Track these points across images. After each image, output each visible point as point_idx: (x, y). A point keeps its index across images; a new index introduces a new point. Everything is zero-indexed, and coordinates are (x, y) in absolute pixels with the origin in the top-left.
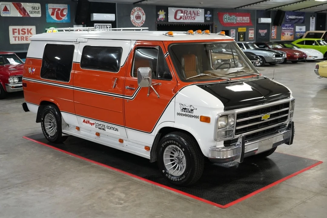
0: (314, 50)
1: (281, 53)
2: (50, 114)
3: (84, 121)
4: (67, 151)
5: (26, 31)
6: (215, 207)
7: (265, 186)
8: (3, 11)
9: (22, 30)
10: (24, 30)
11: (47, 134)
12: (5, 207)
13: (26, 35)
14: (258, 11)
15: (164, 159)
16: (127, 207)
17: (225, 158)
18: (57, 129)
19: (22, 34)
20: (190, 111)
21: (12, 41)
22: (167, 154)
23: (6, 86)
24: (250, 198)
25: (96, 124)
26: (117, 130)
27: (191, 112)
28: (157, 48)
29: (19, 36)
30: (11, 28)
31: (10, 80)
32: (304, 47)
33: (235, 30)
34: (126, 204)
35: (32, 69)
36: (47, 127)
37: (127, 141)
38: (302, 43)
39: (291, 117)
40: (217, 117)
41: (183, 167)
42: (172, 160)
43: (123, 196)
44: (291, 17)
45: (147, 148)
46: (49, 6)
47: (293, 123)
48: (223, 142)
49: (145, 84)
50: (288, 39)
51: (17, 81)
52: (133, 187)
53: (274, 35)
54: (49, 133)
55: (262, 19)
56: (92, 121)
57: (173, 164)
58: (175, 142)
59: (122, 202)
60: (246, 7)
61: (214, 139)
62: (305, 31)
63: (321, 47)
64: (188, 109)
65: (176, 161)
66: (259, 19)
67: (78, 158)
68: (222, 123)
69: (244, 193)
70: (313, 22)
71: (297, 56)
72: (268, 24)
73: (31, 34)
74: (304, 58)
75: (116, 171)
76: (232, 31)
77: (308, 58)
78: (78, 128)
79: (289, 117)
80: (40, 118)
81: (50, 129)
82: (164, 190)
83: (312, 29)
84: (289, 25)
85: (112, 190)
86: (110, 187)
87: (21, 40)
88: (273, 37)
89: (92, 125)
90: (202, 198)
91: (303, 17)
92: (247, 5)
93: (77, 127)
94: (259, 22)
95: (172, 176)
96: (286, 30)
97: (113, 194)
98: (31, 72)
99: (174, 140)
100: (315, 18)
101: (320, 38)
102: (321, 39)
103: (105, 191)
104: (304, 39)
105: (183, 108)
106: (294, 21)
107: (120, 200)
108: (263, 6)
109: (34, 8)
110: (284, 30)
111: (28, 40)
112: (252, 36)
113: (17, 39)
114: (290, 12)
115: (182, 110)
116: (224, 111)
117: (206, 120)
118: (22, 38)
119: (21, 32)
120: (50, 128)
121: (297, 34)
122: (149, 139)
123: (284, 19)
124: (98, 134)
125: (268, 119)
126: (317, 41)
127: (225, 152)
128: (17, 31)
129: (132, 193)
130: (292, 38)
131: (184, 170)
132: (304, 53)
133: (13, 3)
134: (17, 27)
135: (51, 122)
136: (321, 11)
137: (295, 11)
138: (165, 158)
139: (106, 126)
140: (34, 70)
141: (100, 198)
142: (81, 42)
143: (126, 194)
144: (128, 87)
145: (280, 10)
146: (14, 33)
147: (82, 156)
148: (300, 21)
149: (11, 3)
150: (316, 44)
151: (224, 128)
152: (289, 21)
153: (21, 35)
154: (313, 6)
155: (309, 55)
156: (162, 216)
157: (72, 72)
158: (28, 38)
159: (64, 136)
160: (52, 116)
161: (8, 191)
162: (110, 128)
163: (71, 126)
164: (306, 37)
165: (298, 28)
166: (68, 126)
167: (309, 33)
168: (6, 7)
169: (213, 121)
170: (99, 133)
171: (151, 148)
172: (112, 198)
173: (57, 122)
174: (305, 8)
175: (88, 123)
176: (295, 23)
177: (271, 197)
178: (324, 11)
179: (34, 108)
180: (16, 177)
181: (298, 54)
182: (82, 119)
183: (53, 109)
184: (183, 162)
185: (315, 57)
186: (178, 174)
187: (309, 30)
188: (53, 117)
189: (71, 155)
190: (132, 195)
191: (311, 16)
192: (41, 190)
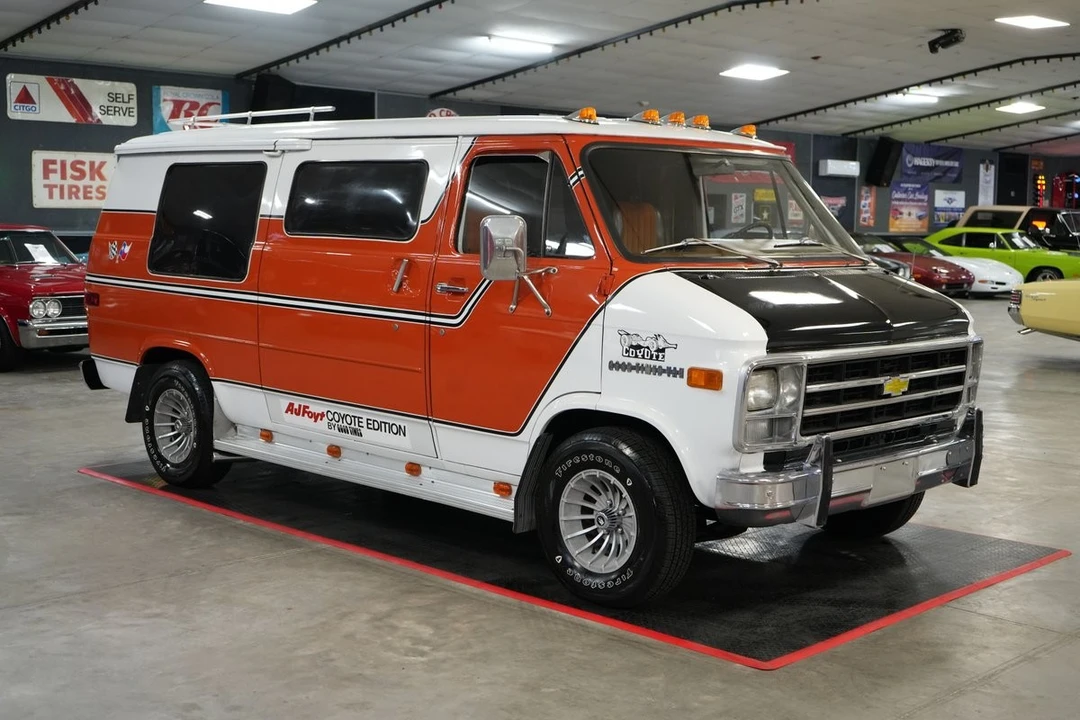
0: (996, 262)
1: (894, 266)
2: (175, 392)
3: (290, 408)
4: (228, 508)
5: (86, 168)
6: (738, 667)
7: (893, 612)
8: (16, 102)
9: (74, 166)
10: (78, 166)
11: (160, 457)
12: (30, 657)
13: (86, 181)
14: (817, 137)
15: (562, 518)
16: (444, 661)
17: (767, 507)
18: (197, 439)
19: (73, 177)
20: (655, 353)
21: (41, 199)
22: (570, 501)
23: (20, 328)
24: (847, 644)
25: (331, 416)
26: (401, 431)
27: (657, 357)
28: (545, 156)
29: (63, 182)
30: (38, 157)
31: (33, 308)
32: (962, 254)
33: (745, 195)
34: (440, 655)
35: (119, 247)
36: (163, 435)
37: (432, 470)
38: (955, 241)
39: (969, 401)
40: (744, 370)
41: (626, 543)
42: (586, 524)
43: (426, 632)
44: (919, 162)
45: (502, 489)
46: (162, 92)
47: (980, 413)
48: (760, 457)
49: (503, 269)
50: (911, 230)
51: (57, 311)
52: (456, 610)
53: (866, 215)
54: (168, 456)
55: (830, 162)
56: (316, 407)
57: (590, 536)
58: (599, 459)
59: (426, 648)
60: (782, 122)
61: (734, 446)
62: (963, 206)
63: (1015, 254)
64: (648, 348)
65: (601, 522)
66: (821, 162)
67: (267, 528)
68: (760, 393)
69: (829, 629)
70: (988, 179)
71: (944, 276)
72: (848, 180)
73: (102, 178)
74: (965, 285)
75: (395, 564)
76: (736, 198)
77: (977, 287)
78: (268, 435)
79: (964, 396)
80: (139, 408)
81: (171, 441)
82: (560, 618)
83: (986, 200)
84: (913, 186)
85: (389, 615)
86: (382, 607)
87: (70, 198)
88: (864, 220)
89: (315, 421)
90: (692, 640)
91: (956, 164)
92: (785, 117)
93: (265, 430)
94: (822, 173)
95: (587, 573)
96: (904, 200)
97: (394, 628)
98: (115, 259)
99: (596, 453)
100: (993, 167)
101: (1012, 226)
102: (1016, 233)
103: (365, 617)
104: (959, 229)
105: (632, 346)
106: (929, 176)
107: (418, 644)
108: (837, 121)
109: (114, 97)
110: (900, 200)
111: (91, 198)
112: (796, 215)
113: (56, 192)
114: (917, 144)
115: (627, 351)
116: (765, 354)
117: (711, 380)
118: (74, 190)
119: (69, 172)
120: (172, 439)
121: (938, 216)
122: (511, 455)
123: (898, 167)
124: (335, 451)
125: (904, 393)
126: (1003, 235)
127: (770, 487)
128: (58, 167)
129: (457, 625)
130: (922, 227)
131: (629, 552)
132: (963, 269)
133: (48, 79)
134: (58, 156)
135: (176, 419)
136: (1014, 146)
137: (932, 144)
138: (565, 515)
139: (364, 421)
140: (127, 249)
141: (350, 636)
142: (290, 151)
143: (437, 627)
144: (445, 285)
145: (889, 138)
146: (47, 173)
147: (280, 523)
148: (949, 175)
149: (42, 80)
150: (1001, 246)
151: (764, 412)
152: (915, 173)
153: (69, 181)
154: (990, 130)
155: (981, 278)
156: (564, 687)
157: (257, 246)
158: (90, 192)
159: (218, 462)
160: (182, 396)
161: (40, 613)
162: (376, 427)
163: (245, 430)
164: (968, 224)
165: (941, 198)
166: (233, 429)
167: (976, 213)
168: (25, 89)
169: (731, 384)
170: (338, 447)
171: (515, 490)
172: (389, 638)
173: (199, 416)
174: (963, 135)
175: (303, 415)
176: (931, 181)
177: (918, 643)
178: (1022, 147)
179: (119, 375)
180: (63, 576)
181: (946, 271)
182: (284, 401)
183: (187, 373)
184: (624, 526)
185: (997, 283)
186: (610, 565)
187: (976, 204)
188: (182, 401)
189: (241, 521)
190: (457, 631)
191: (983, 162)
192: (148, 611)
